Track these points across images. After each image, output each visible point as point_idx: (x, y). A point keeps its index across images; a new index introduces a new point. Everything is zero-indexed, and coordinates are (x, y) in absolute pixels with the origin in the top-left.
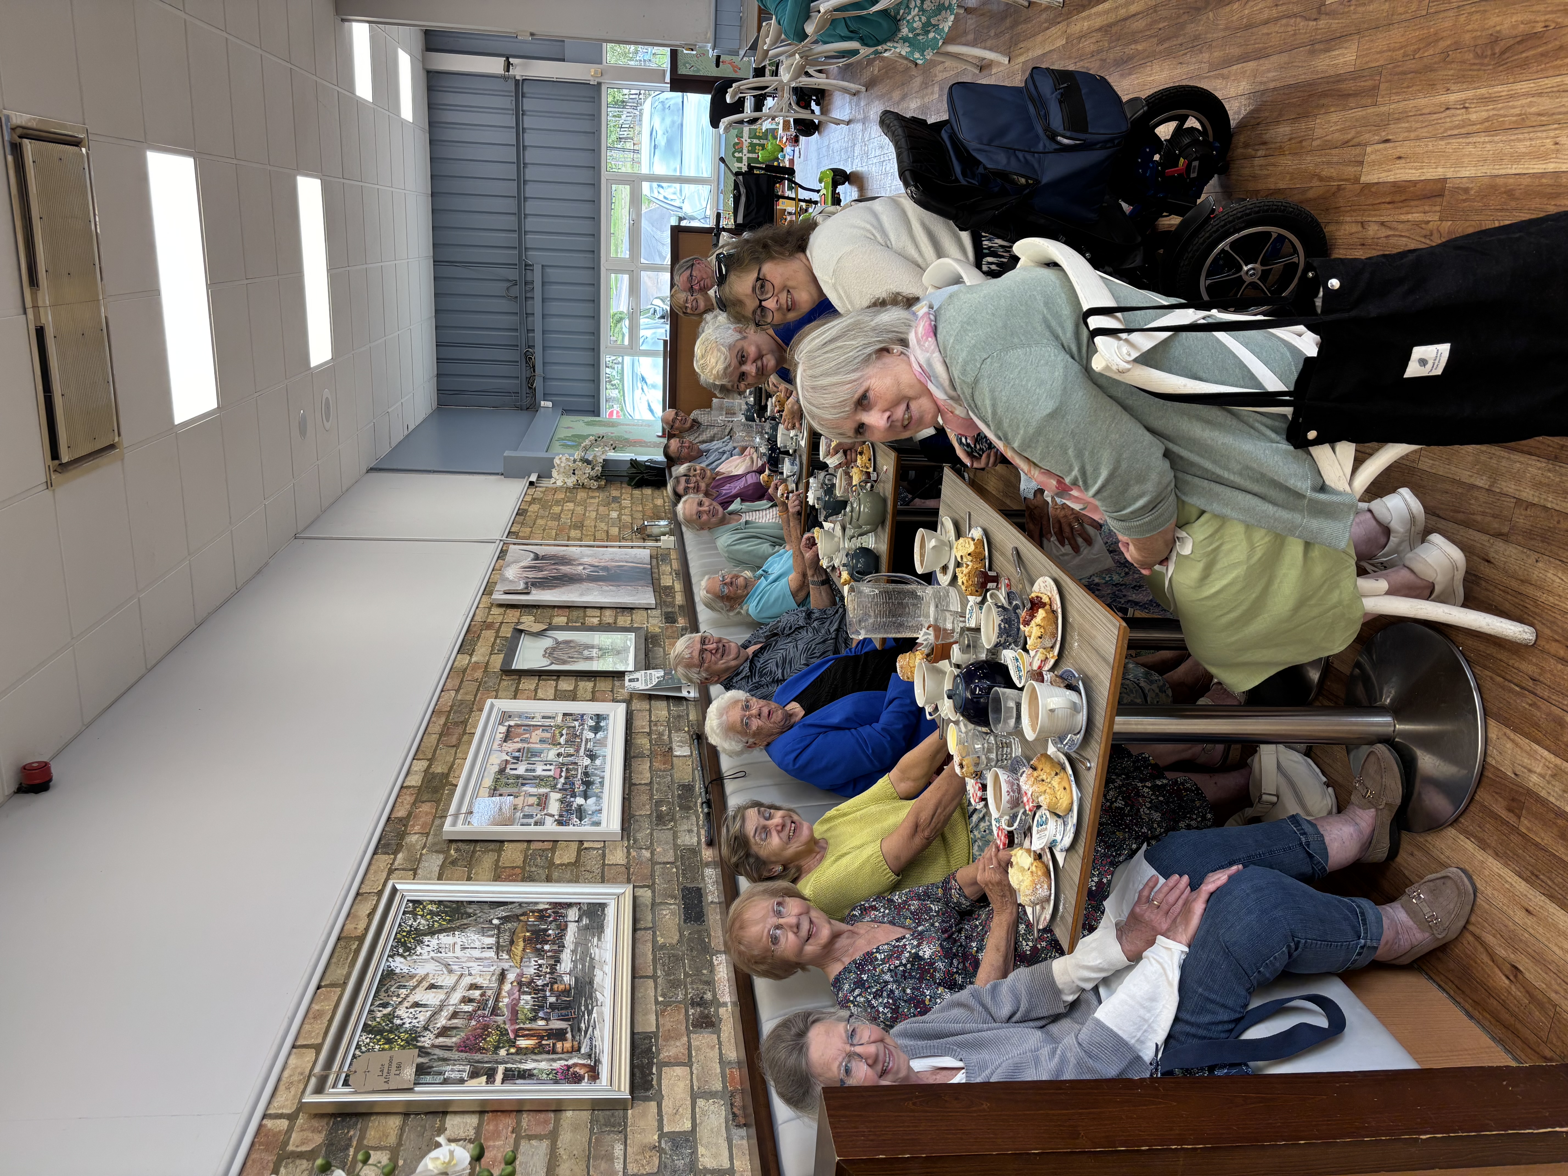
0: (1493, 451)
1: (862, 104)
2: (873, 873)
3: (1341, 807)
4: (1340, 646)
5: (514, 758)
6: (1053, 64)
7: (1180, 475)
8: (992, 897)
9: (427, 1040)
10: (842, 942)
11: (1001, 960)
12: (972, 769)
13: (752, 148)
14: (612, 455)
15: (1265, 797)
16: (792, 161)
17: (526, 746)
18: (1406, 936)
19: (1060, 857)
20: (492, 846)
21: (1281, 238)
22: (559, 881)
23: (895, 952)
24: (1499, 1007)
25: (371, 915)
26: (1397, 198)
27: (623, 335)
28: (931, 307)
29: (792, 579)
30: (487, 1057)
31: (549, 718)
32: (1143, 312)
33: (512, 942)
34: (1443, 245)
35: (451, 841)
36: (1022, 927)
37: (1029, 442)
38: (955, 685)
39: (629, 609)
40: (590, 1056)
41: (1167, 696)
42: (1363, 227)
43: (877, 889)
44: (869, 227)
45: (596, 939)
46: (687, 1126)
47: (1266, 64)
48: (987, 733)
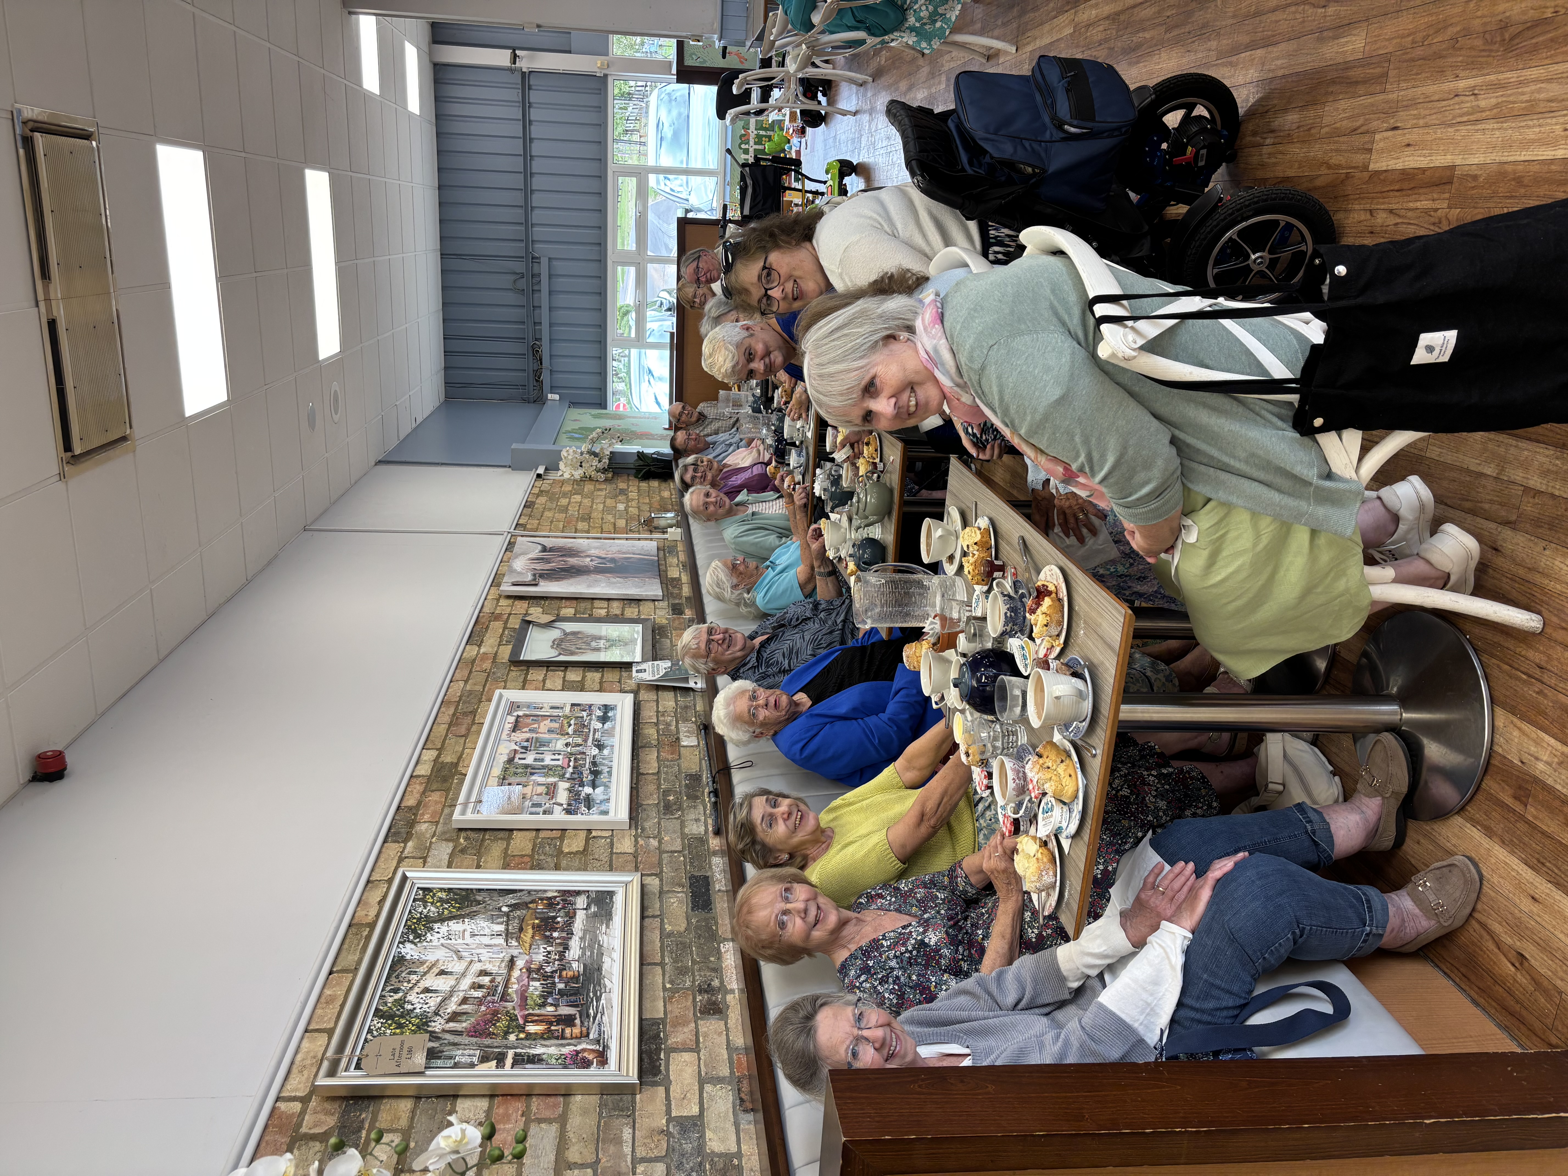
0: (1501, 439)
1: (869, 94)
2: (879, 860)
3: (1347, 795)
4: (1348, 633)
5: (523, 747)
6: (1060, 52)
7: (1186, 462)
8: (998, 885)
9: (438, 1025)
10: (849, 930)
11: (1007, 946)
12: (978, 757)
13: (759, 140)
14: (619, 447)
15: (1271, 786)
16: (798, 153)
17: (534, 735)
18: (1412, 924)
19: (1066, 844)
20: (501, 835)
21: (1289, 226)
22: (567, 869)
23: (901, 939)
24: (1505, 995)
25: (381, 902)
26: (1406, 185)
27: (630, 327)
28: (937, 295)
29: (800, 571)
30: (497, 1041)
31: (558, 708)
32: (1149, 299)
33: (521, 930)
34: (1451, 231)
35: (460, 830)
36: (1028, 914)
37: (1037, 428)
38: (962, 674)
39: (637, 601)
40: (598, 1042)
41: (1174, 685)
42: (1371, 215)
43: (882, 877)
44: (875, 216)
45: (604, 926)
46: (695, 1110)
47: (1276, 51)
48: (993, 722)
